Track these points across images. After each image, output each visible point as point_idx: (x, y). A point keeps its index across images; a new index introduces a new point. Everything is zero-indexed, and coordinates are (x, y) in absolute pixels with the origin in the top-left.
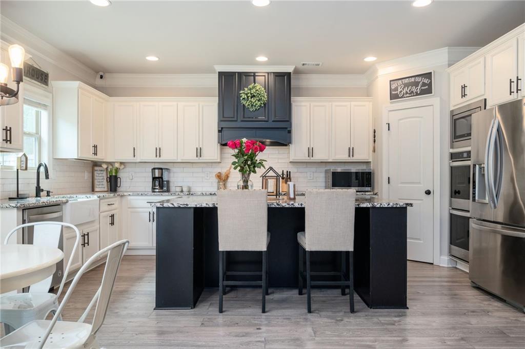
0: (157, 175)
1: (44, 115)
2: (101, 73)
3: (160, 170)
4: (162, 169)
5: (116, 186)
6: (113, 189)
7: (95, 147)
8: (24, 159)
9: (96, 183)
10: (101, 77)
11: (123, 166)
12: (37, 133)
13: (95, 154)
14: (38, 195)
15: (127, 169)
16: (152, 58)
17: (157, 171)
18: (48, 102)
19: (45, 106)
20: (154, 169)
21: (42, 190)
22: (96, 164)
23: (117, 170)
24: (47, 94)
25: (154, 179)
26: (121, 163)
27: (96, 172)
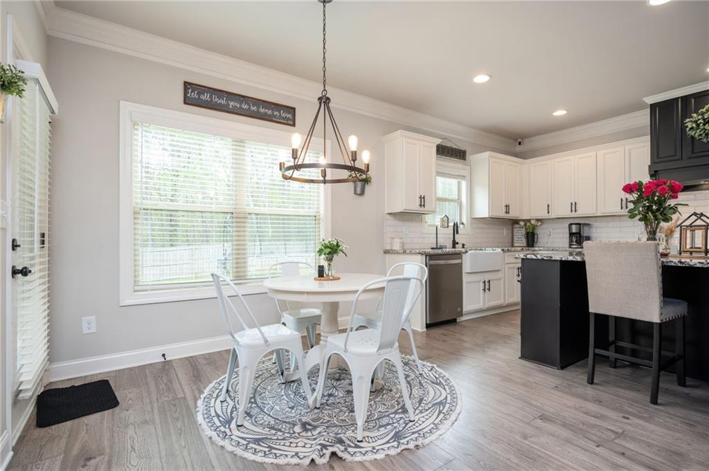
0: (574, 231)
1: (464, 184)
2: (519, 140)
3: (578, 226)
4: (580, 224)
5: (533, 241)
6: (530, 244)
7: (507, 206)
8: (446, 219)
9: (515, 238)
10: (520, 143)
11: (539, 223)
12: (458, 199)
13: (507, 212)
14: (454, 247)
15: (545, 226)
16: (560, 113)
17: (574, 227)
18: (465, 173)
19: (463, 177)
20: (571, 224)
21: (457, 243)
22: (515, 222)
23: (534, 227)
24: (465, 167)
25: (571, 234)
26: (538, 220)
27: (515, 230)
